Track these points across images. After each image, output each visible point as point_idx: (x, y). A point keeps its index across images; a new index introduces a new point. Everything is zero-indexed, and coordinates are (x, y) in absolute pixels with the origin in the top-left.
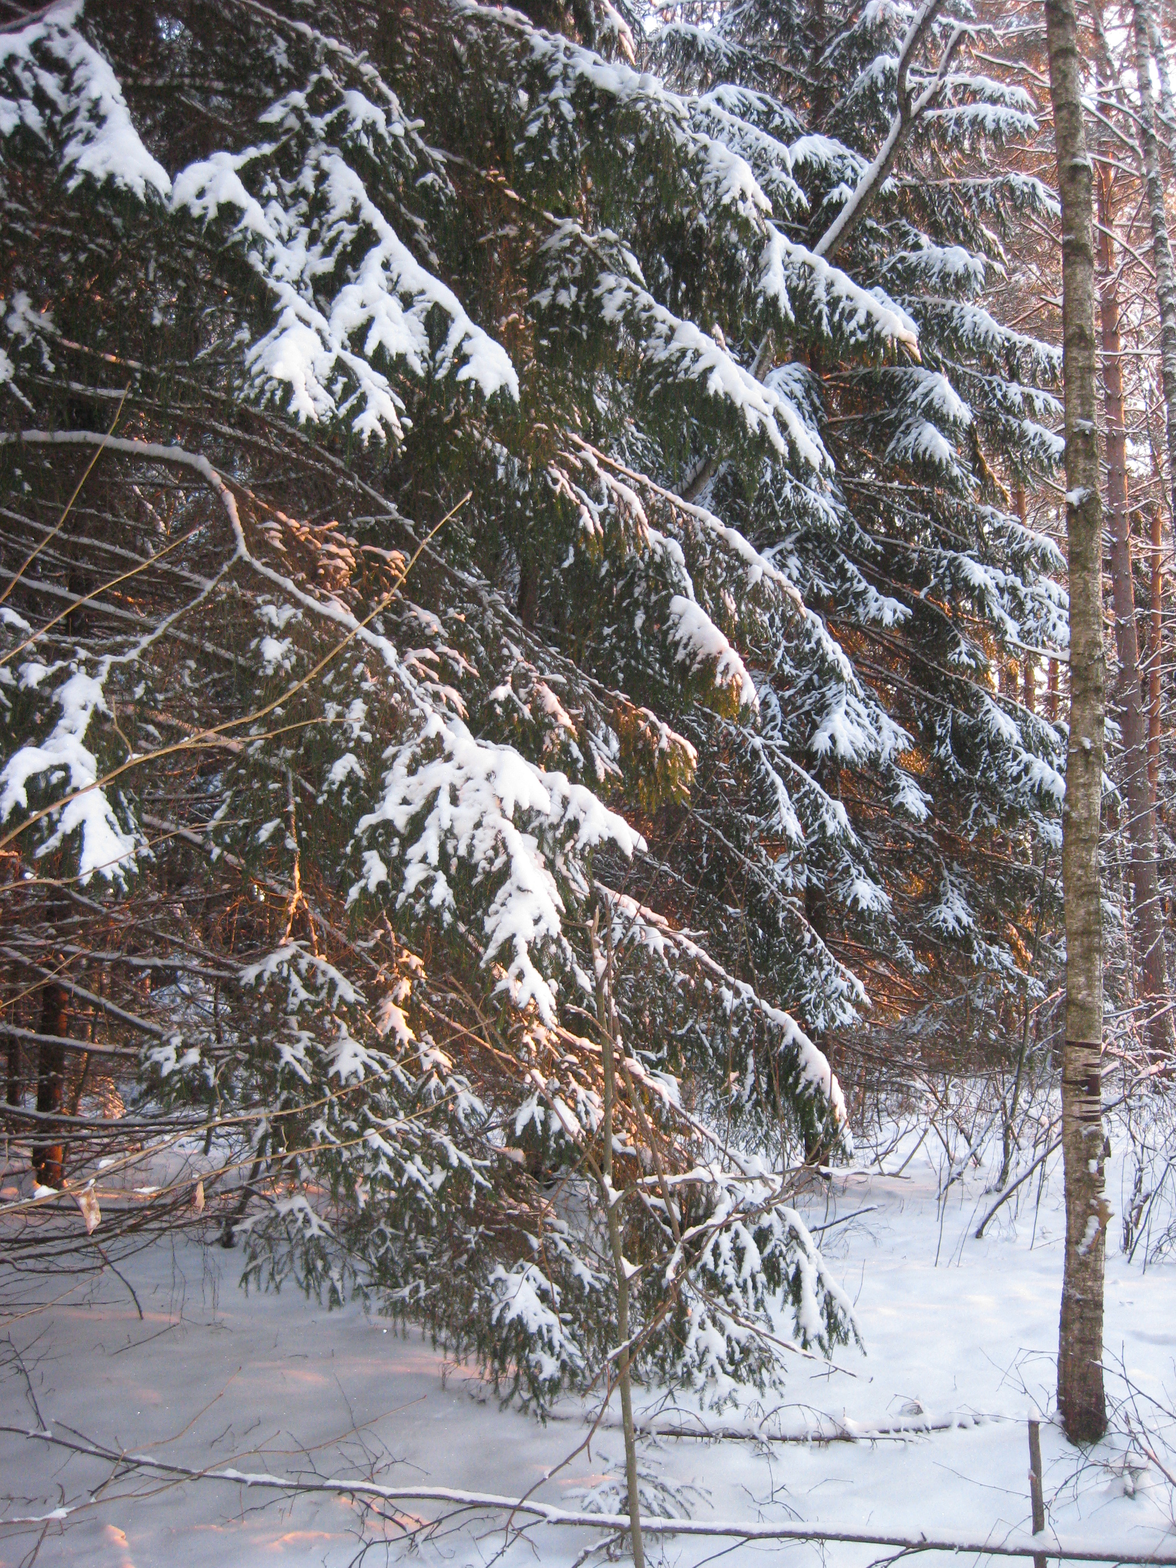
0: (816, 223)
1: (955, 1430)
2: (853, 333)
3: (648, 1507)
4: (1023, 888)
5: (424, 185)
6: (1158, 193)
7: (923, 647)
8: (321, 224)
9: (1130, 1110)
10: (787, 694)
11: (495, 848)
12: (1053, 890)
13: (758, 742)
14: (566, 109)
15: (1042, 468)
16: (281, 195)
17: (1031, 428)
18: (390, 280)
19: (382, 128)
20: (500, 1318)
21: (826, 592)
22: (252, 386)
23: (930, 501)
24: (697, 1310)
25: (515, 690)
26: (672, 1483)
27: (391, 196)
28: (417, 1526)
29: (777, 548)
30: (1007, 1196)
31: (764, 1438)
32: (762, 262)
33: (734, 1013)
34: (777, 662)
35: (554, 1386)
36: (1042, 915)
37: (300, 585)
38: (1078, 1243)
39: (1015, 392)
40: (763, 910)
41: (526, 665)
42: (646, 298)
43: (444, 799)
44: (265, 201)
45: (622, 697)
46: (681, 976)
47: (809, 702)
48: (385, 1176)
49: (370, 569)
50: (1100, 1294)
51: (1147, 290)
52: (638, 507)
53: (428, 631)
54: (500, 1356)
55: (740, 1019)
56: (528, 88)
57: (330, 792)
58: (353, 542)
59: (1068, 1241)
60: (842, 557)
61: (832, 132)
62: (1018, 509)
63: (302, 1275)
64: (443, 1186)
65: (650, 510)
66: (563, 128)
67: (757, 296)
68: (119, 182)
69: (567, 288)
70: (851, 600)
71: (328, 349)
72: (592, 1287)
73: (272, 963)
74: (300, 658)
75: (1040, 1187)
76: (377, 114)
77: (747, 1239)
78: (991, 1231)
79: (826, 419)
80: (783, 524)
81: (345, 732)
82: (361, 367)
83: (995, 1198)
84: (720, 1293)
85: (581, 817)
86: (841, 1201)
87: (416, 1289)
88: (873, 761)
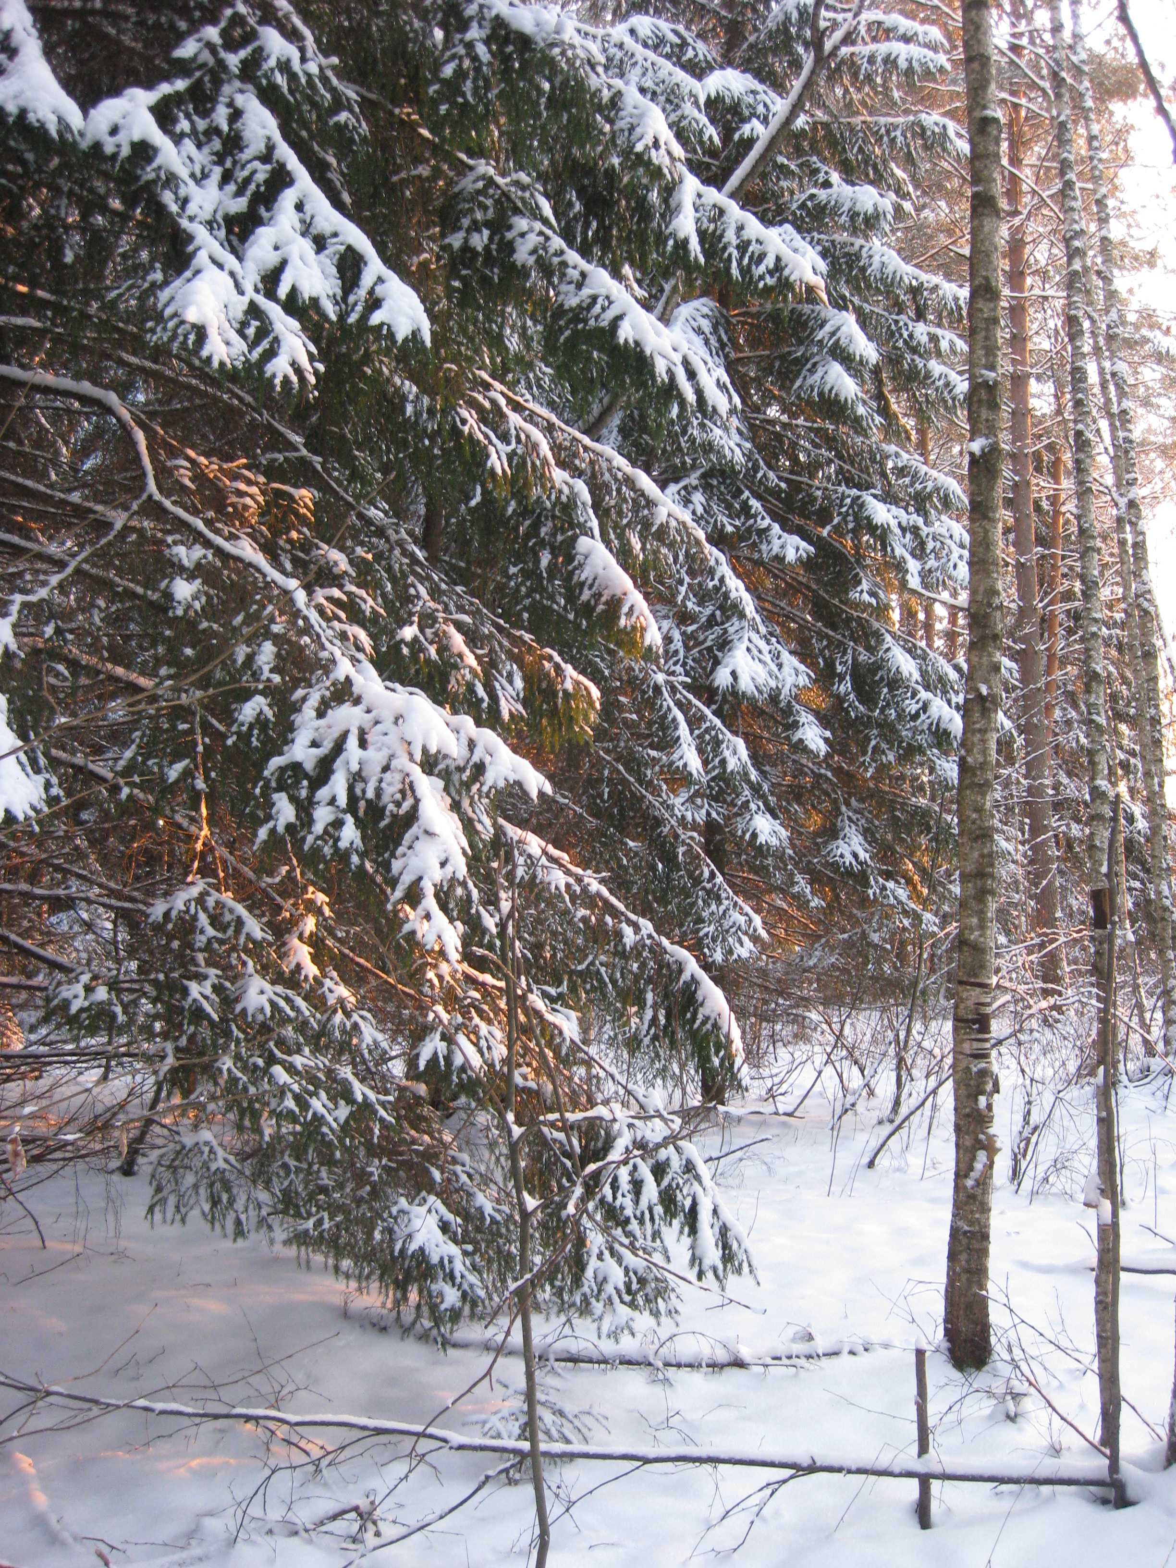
0: (727, 158)
1: (845, 1357)
2: (761, 277)
3: (547, 1433)
4: (920, 824)
5: (337, 124)
6: (1067, 136)
7: (825, 585)
8: (235, 163)
9: (1020, 1044)
10: (690, 629)
11: (402, 792)
12: (949, 826)
13: (660, 678)
14: (481, 49)
15: (946, 408)
16: (194, 131)
17: (936, 367)
18: (302, 221)
19: (296, 65)
20: (403, 1251)
21: (729, 529)
22: (165, 329)
23: (834, 439)
24: (595, 1240)
25: (422, 630)
26: (570, 1408)
27: (304, 134)
28: (322, 1453)
29: (682, 484)
30: (899, 1127)
31: (660, 1364)
32: (673, 203)
33: (634, 947)
34: (680, 598)
35: (455, 1315)
36: (938, 851)
37: (209, 523)
38: (966, 1176)
39: (921, 331)
40: (663, 845)
41: (431, 604)
42: (558, 242)
43: (352, 742)
44: (177, 139)
45: (527, 637)
46: (582, 912)
47: (711, 637)
48: (291, 1112)
49: (279, 506)
50: (987, 1226)
51: (1054, 231)
52: (545, 449)
53: (335, 570)
54: (402, 1286)
55: (640, 954)
56: (444, 26)
57: (239, 734)
58: (262, 479)
59: (957, 1175)
60: (747, 493)
61: (746, 66)
62: (922, 447)
63: (207, 1207)
64: (347, 1121)
65: (556, 448)
66: (478, 70)
67: (667, 239)
68: (31, 117)
69: (479, 231)
70: (755, 537)
71: (241, 293)
72: (493, 1221)
73: (180, 900)
74: (209, 597)
75: (932, 1118)
76: (294, 53)
77: (645, 1172)
78: (883, 1162)
79: (733, 355)
80: (688, 460)
81: (254, 674)
82: (274, 311)
83: (888, 1128)
84: (618, 1225)
85: (487, 759)
86: (736, 1130)
87: (320, 1222)
88: (774, 697)
